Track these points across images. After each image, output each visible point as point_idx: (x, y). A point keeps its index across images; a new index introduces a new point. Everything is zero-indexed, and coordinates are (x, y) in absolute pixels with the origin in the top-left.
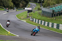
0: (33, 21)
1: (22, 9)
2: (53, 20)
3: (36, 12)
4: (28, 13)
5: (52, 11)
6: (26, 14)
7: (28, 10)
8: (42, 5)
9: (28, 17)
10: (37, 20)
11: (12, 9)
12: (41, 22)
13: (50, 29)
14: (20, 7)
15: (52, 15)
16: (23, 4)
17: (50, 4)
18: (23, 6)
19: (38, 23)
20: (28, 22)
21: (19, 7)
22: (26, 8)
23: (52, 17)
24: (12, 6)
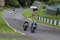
0: (38, 19)
1: (28, 8)
2: (57, 18)
3: (41, 10)
4: (33, 11)
5: (57, 9)
6: (31, 13)
7: (33, 9)
8: (47, 4)
9: (33, 15)
10: (42, 18)
11: (18, 8)
12: (46, 20)
13: (55, 27)
15: (57, 13)
16: (28, 3)
17: (55, 3)
18: (28, 5)
19: (43, 21)
21: (25, 5)
22: (31, 7)
23: (57, 15)
24: (18, 5)
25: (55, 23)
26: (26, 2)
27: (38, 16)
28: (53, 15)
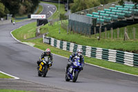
0: (50, 44)
1: (26, 18)
2: (93, 40)
3: (56, 23)
4: (38, 26)
5: (91, 20)
6: (33, 29)
8: (69, 9)
9: (37, 35)
10: (59, 42)
11: (2, 19)
12: (68, 46)
13: (89, 60)
14: (21, 13)
15: (92, 29)
16: (27, 7)
17: (87, 6)
18: (26, 11)
19: (61, 47)
20: (39, 47)
21: (18, 12)
22: (33, 16)
23: (92, 33)
24: (3, 12)
25: (88, 53)
26: (20, 4)
27: (50, 36)
28: (83, 35)
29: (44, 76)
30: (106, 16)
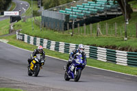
0: (23, 40)
4: (11, 22)
5: (64, 17)
6: (6, 26)
7: (11, 17)
8: (42, 5)
9: (11, 31)
12: (42, 42)
15: (65, 25)
17: (60, 2)
19: (35, 43)
22: (6, 13)
23: (65, 29)
25: (62, 49)
27: (23, 32)
29: (36, 76)
30: (79, 12)
